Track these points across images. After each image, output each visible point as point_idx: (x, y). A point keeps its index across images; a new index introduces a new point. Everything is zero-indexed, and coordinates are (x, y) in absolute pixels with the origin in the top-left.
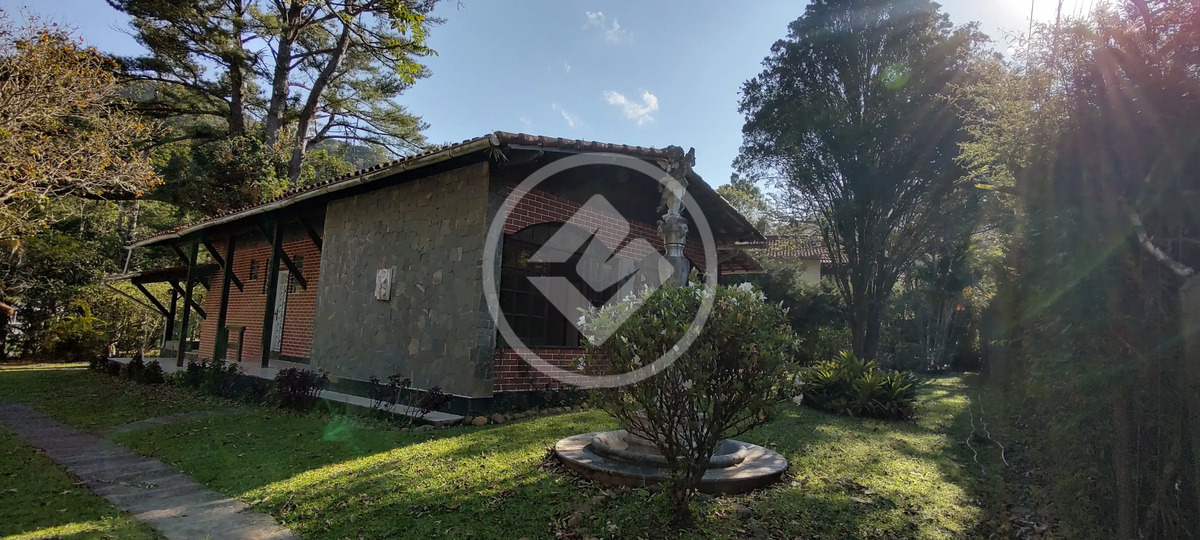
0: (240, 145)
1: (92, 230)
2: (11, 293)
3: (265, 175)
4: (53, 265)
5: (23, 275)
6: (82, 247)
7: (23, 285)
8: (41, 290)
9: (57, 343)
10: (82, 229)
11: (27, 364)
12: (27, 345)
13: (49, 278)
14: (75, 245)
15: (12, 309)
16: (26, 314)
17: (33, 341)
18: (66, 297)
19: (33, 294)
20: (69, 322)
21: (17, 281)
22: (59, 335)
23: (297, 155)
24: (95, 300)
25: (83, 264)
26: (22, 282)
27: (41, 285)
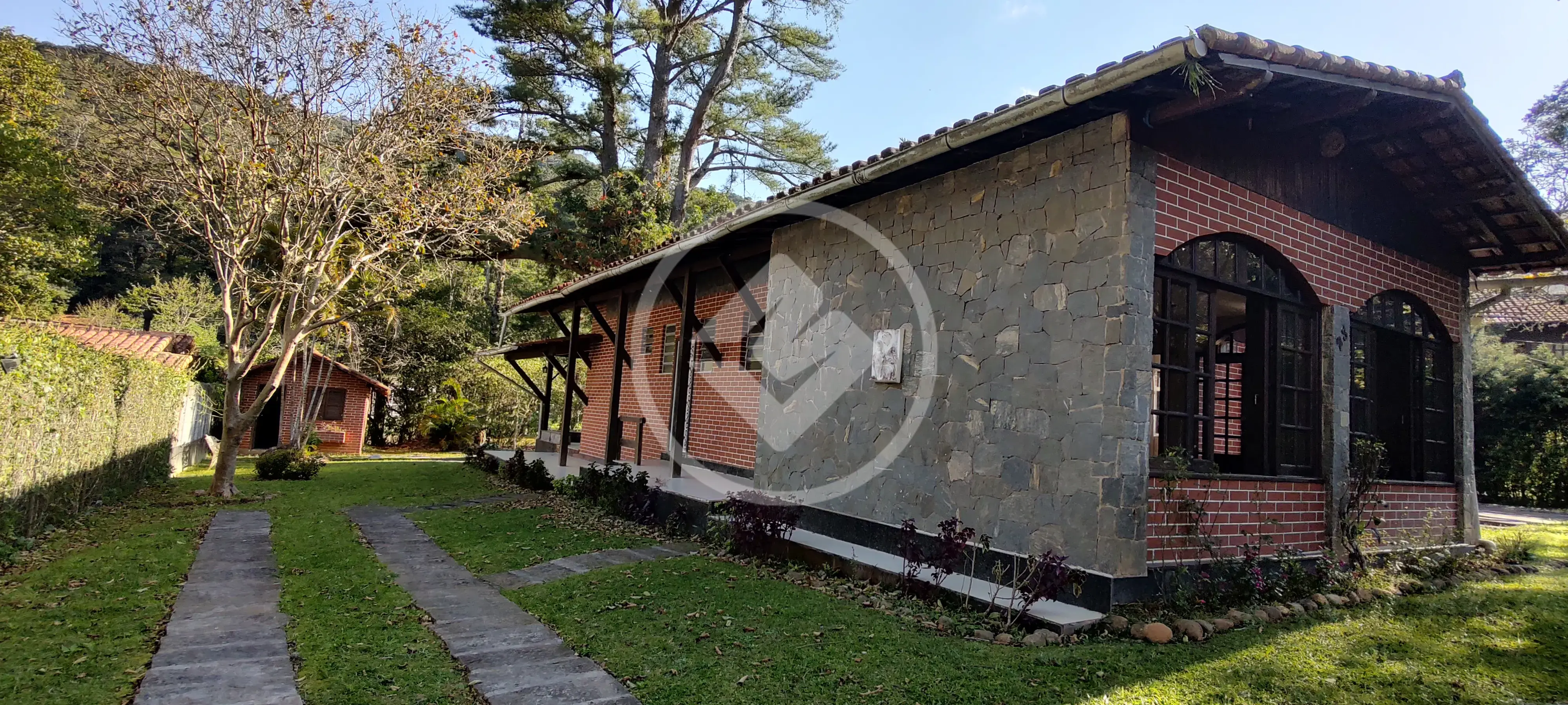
0: (616, 185)
1: (461, 300)
2: (387, 371)
3: (644, 220)
4: (426, 340)
5: (398, 351)
6: (452, 318)
7: (399, 363)
8: (415, 368)
9: (432, 430)
10: (452, 298)
11: (404, 453)
12: (404, 430)
13: (422, 354)
14: (446, 316)
15: (389, 389)
16: (401, 393)
17: (409, 425)
18: (439, 376)
19: (408, 372)
20: (442, 406)
21: (394, 358)
22: (434, 420)
23: (680, 191)
24: (465, 379)
25: (454, 338)
26: (397, 359)
27: (415, 363)
